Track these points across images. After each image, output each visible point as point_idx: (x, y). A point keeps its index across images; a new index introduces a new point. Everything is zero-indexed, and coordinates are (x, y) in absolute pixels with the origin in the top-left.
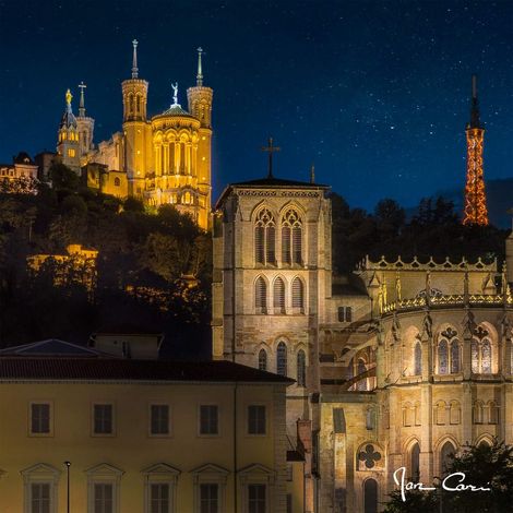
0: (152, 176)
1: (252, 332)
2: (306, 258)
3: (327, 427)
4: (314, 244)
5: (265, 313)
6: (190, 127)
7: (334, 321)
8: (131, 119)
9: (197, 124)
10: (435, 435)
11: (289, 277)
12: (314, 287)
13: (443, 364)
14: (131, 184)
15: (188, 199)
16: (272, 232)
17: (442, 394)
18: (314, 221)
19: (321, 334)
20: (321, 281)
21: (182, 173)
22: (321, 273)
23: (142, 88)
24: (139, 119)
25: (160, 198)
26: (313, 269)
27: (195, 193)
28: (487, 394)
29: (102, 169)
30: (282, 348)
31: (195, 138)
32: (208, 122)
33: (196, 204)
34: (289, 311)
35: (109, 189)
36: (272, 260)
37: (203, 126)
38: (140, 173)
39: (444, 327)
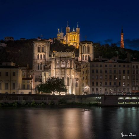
0: (70, 41)
1: (37, 62)
2: (45, 51)
3: (43, 75)
4: (46, 49)
5: (39, 59)
6: (76, 34)
7: (49, 60)
8: (67, 33)
9: (77, 33)
10: (56, 76)
11: (42, 54)
12: (46, 55)
13: (58, 66)
14: (67, 42)
15: (75, 44)
16: (40, 48)
17: (57, 70)
18: (46, 46)
19: (47, 62)
20: (47, 55)
21: (75, 40)
22: (47, 54)
23: (69, 28)
24: (68, 33)
25: (71, 44)
26: (46, 53)
27: (76, 43)
28: (63, 70)
29: (63, 40)
30: (41, 64)
31: (76, 35)
32: (79, 33)
33: (76, 45)
34: (42, 59)
35: (64, 43)
36: (40, 52)
37: (78, 34)
38: (68, 40)
39: (58, 61)
